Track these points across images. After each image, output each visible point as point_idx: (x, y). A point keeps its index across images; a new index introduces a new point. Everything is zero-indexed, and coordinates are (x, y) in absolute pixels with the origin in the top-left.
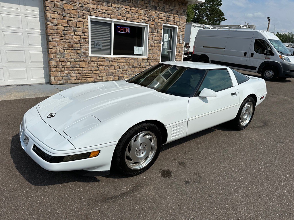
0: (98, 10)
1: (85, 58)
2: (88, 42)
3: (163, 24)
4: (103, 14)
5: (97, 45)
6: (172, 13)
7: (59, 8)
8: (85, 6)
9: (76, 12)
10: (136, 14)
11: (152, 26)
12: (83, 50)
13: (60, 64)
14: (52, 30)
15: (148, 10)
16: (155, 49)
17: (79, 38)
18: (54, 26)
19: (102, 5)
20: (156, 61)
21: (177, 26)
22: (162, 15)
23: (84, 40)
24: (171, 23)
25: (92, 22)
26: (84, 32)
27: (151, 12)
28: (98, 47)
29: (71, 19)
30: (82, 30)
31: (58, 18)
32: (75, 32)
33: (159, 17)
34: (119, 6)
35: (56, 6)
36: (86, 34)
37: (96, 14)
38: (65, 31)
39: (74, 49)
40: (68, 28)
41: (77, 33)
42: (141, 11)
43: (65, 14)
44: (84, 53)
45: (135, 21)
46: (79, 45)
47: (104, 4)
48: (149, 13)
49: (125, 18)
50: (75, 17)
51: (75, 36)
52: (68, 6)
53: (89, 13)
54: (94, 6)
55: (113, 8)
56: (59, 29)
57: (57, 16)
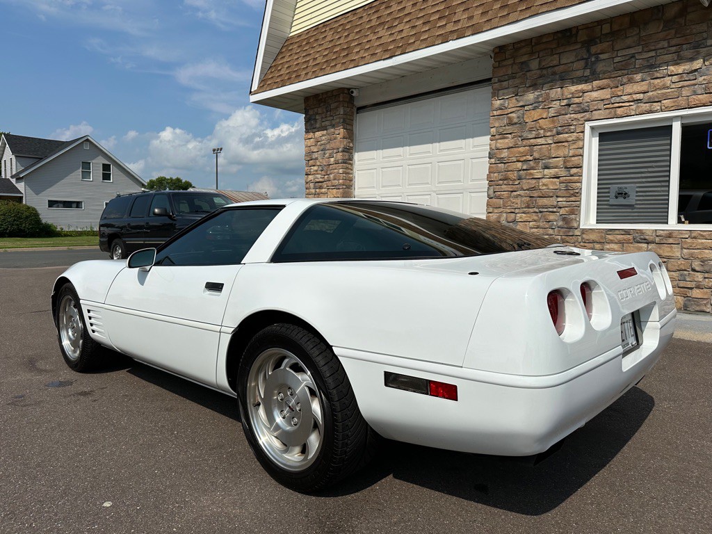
0: (618, 100)
1: (564, 232)
2: (577, 191)
4: (634, 107)
5: (616, 197)
7: (516, 124)
8: (577, 100)
9: (553, 122)
12: (562, 211)
14: (495, 174)
17: (554, 183)
18: (500, 165)
19: (630, 81)
23: (566, 186)
25: (605, 136)
26: (573, 167)
29: (539, 141)
30: (564, 163)
31: (511, 145)
32: (546, 170)
34: (698, 64)
35: (511, 123)
36: (574, 171)
37: (610, 113)
38: (521, 172)
39: (541, 212)
40: (531, 162)
41: (551, 171)
43: (525, 135)
44: (564, 219)
46: (553, 201)
47: (638, 77)
50: (549, 134)
51: (544, 180)
52: (536, 114)
53: (587, 115)
54: (605, 94)
55: (675, 78)
56: (509, 169)
57: (509, 141)
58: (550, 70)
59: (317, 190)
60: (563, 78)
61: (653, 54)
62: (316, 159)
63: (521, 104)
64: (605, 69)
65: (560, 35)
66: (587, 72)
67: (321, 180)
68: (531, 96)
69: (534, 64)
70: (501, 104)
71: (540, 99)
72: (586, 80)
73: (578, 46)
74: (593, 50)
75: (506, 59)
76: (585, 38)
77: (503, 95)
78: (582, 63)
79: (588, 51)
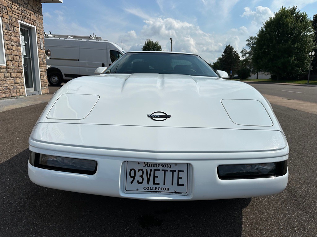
3: (19, 21)
6: (27, 8)
11: (6, 21)
16: (14, 54)
20: (18, 71)
21: (35, 27)
22: (16, 8)
24: (29, 21)
33: (13, 9)
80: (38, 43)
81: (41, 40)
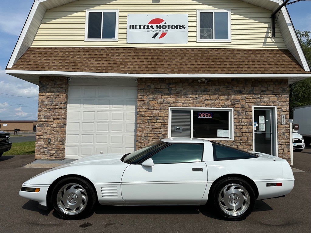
0: (178, 102)
2: (167, 127)
3: (253, 106)
4: (182, 105)
6: (264, 94)
7: (146, 104)
8: (166, 100)
9: (159, 105)
10: (216, 100)
11: (238, 109)
12: (163, 133)
13: (143, 145)
15: (231, 95)
16: (244, 131)
17: (160, 124)
18: (141, 117)
19: (181, 97)
20: (247, 144)
21: (276, 107)
22: (251, 97)
23: (164, 126)
24: (265, 104)
25: (173, 112)
26: (165, 120)
27: (235, 96)
28: (178, 131)
29: (155, 111)
30: (163, 118)
31: (145, 111)
32: (157, 120)
33: (246, 100)
34: (197, 96)
35: (144, 104)
36: (166, 121)
37: (176, 105)
38: (149, 120)
39: (156, 133)
40: (152, 117)
41: (159, 120)
42: (222, 97)
43: (150, 108)
44: (163, 136)
45: (216, 106)
46: (159, 130)
47: (183, 96)
48: (232, 98)
49: (204, 105)
50: (158, 109)
51: (156, 123)
52: (153, 102)
53: (169, 105)
54: (174, 99)
55: (192, 99)
56: (145, 119)
57: (144, 109)
58: (158, 90)
59: (47, 120)
60: (162, 93)
61: (186, 91)
62: (47, 105)
63: (148, 98)
64: (174, 92)
65: (160, 80)
66: (169, 92)
67: (49, 115)
68: (151, 96)
69: (152, 86)
70: (141, 97)
71: (155, 98)
72: (168, 95)
73: (166, 84)
74: (170, 86)
75: (142, 83)
76: (167, 82)
77: (142, 94)
78: (167, 90)
79: (169, 86)
80: (277, 120)
81: (282, 116)
